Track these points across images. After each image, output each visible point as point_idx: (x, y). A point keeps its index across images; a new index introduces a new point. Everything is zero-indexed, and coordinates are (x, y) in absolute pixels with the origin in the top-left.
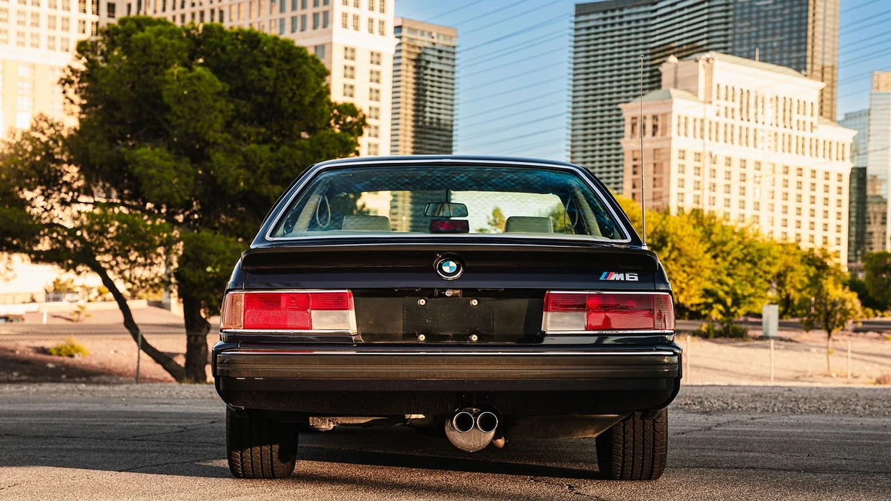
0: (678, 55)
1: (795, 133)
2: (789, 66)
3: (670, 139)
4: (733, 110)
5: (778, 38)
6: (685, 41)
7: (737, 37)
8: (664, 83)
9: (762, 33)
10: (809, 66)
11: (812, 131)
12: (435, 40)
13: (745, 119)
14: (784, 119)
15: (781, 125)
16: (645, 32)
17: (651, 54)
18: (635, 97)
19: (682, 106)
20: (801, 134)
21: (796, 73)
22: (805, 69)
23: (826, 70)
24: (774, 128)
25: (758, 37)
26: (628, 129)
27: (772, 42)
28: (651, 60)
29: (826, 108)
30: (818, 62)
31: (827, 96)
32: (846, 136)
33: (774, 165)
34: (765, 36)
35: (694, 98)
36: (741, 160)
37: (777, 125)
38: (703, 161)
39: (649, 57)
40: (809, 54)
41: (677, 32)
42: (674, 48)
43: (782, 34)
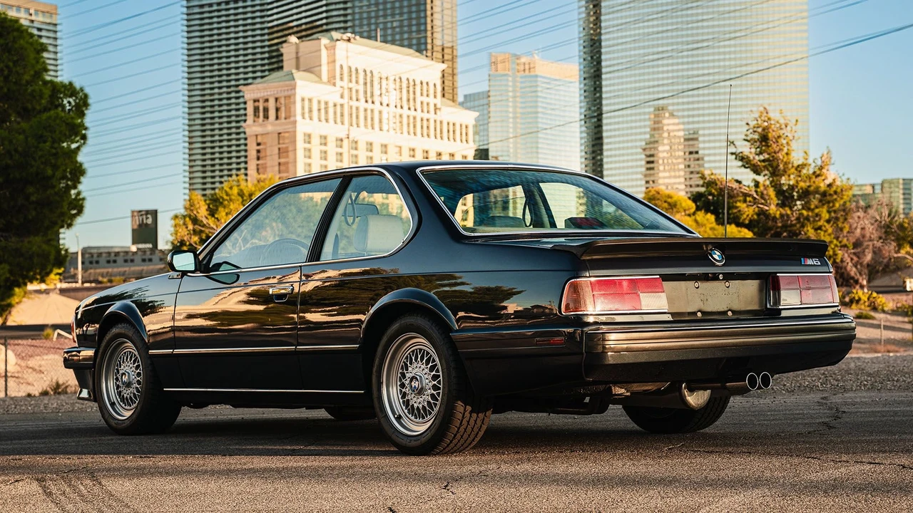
0: (299, 35)
1: (419, 114)
2: (410, 46)
3: (295, 122)
4: (357, 91)
5: (397, 17)
6: (304, 21)
7: (357, 16)
8: (285, 64)
9: (381, 13)
10: (429, 47)
11: (435, 113)
12: (33, 18)
13: (370, 101)
14: (408, 100)
15: (406, 107)
16: (262, 11)
17: (269, 34)
18: (262, 77)
19: (305, 88)
20: (426, 116)
21: (418, 54)
22: (426, 50)
23: (446, 51)
24: (399, 111)
25: (377, 17)
26: (250, 111)
27: (392, 22)
28: (269, 40)
29: (448, 89)
30: (438, 42)
31: (448, 78)
32: (468, 117)
33: (400, 147)
34: (385, 16)
35: (317, 79)
36: (367, 143)
37: (402, 107)
38: (329, 144)
39: (266, 37)
40: (429, 34)
41: (295, 11)
42: (292, 27)
43: (401, 14)
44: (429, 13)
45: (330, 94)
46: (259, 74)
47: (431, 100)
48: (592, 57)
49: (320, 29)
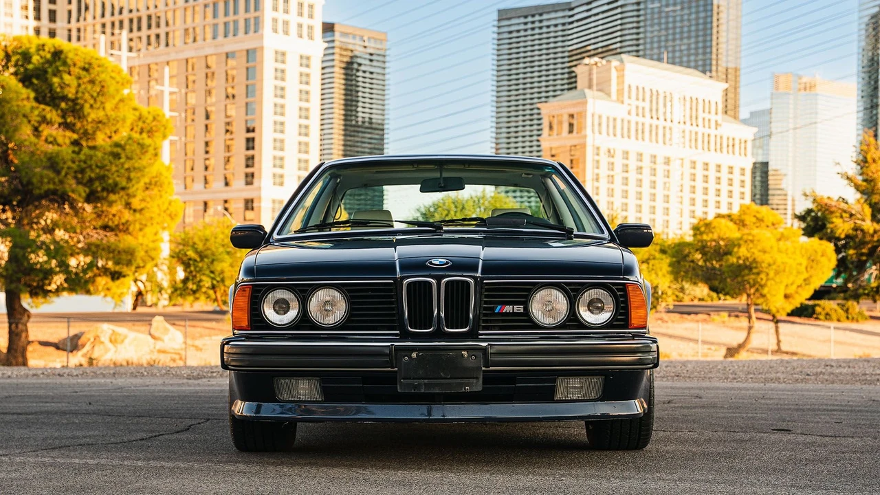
1: (700, 130)
2: (696, 67)
3: (585, 136)
4: (643, 109)
5: (685, 41)
6: (600, 45)
7: (648, 40)
8: (579, 85)
9: (670, 37)
10: (714, 68)
11: (716, 128)
12: (366, 44)
13: (655, 117)
14: (691, 117)
15: (688, 122)
16: (563, 36)
17: (568, 57)
18: (554, 96)
19: (596, 106)
20: (707, 131)
21: (702, 74)
22: (711, 71)
23: (730, 71)
24: (682, 126)
25: (667, 41)
26: (545, 127)
27: (680, 45)
28: (569, 62)
29: (730, 107)
30: (723, 64)
31: (731, 95)
32: (748, 133)
33: (682, 160)
34: (674, 40)
35: (605, 96)
36: (651, 156)
37: (685, 123)
38: (616, 156)
39: (566, 59)
40: (714, 56)
41: (593, 36)
42: (590, 51)
43: (689, 38)
44: (714, 37)
45: (619, 111)
46: (551, 94)
47: (713, 117)
48: (870, 77)
49: (614, 52)
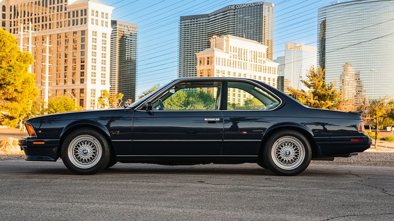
0: (218, 35)
1: (258, 64)
2: (256, 40)
3: (214, 66)
4: (236, 55)
5: (252, 30)
6: (220, 31)
8: (211, 46)
9: (247, 28)
10: (263, 40)
11: (264, 63)
12: (129, 29)
13: (240, 59)
14: (254, 59)
15: (253, 61)
16: (206, 27)
17: (208, 35)
18: (202, 50)
19: (218, 54)
20: (260, 64)
21: (258, 43)
22: (262, 41)
23: (269, 41)
24: (251, 62)
25: (245, 30)
26: (198, 62)
27: (250, 31)
28: (208, 37)
29: (269, 55)
30: (266, 39)
31: (269, 51)
32: (276, 65)
33: (251, 75)
34: (248, 29)
35: (222, 51)
37: (252, 61)
38: (225, 73)
39: (207, 36)
40: (263, 36)
42: (216, 33)
43: (254, 28)
44: (263, 28)
45: (227, 56)
46: (201, 49)
47: (262, 59)
48: (322, 45)
49: (225, 34)
